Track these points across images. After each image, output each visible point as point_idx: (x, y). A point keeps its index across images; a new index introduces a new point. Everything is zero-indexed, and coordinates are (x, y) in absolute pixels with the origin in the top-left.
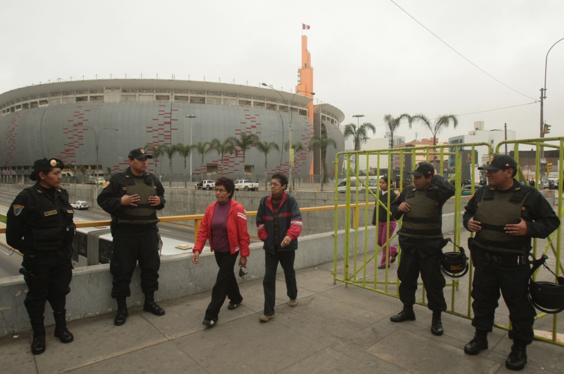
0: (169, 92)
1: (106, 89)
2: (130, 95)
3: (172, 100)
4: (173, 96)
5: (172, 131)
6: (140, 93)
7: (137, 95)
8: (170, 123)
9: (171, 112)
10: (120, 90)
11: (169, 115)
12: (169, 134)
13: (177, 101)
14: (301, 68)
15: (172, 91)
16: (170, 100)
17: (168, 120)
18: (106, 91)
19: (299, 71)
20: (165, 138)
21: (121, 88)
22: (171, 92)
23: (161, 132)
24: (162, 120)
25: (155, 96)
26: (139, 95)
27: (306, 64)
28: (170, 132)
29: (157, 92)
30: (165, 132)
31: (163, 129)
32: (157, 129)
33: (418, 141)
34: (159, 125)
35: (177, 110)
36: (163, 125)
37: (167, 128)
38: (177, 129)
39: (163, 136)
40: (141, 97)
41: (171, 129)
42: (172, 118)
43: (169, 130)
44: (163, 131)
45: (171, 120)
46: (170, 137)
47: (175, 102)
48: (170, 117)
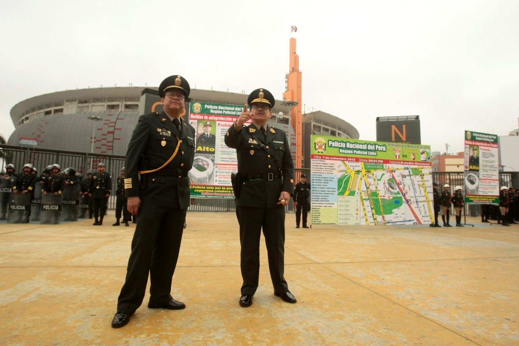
0: (120, 101)
1: (67, 101)
2: (84, 106)
3: (122, 109)
4: (123, 105)
5: (115, 141)
6: (94, 104)
7: (90, 105)
8: (113, 133)
9: (116, 121)
10: (77, 102)
11: (113, 124)
12: (111, 144)
13: (127, 110)
14: (288, 73)
15: (123, 99)
16: (120, 110)
17: (112, 129)
18: (66, 103)
19: (287, 77)
20: (108, 149)
21: (78, 100)
22: (121, 101)
23: (104, 142)
24: (106, 129)
25: (106, 106)
26: (92, 106)
27: (293, 68)
28: (113, 142)
29: (109, 101)
30: (108, 142)
31: (106, 139)
32: (100, 139)
33: (449, 154)
34: (103, 135)
35: (123, 119)
36: (106, 135)
37: (110, 137)
38: (119, 139)
39: (105, 146)
40: (93, 107)
41: (114, 139)
42: (116, 127)
43: (112, 140)
44: (106, 141)
45: (115, 129)
46: (111, 148)
47: (124, 111)
48: (114, 126)
